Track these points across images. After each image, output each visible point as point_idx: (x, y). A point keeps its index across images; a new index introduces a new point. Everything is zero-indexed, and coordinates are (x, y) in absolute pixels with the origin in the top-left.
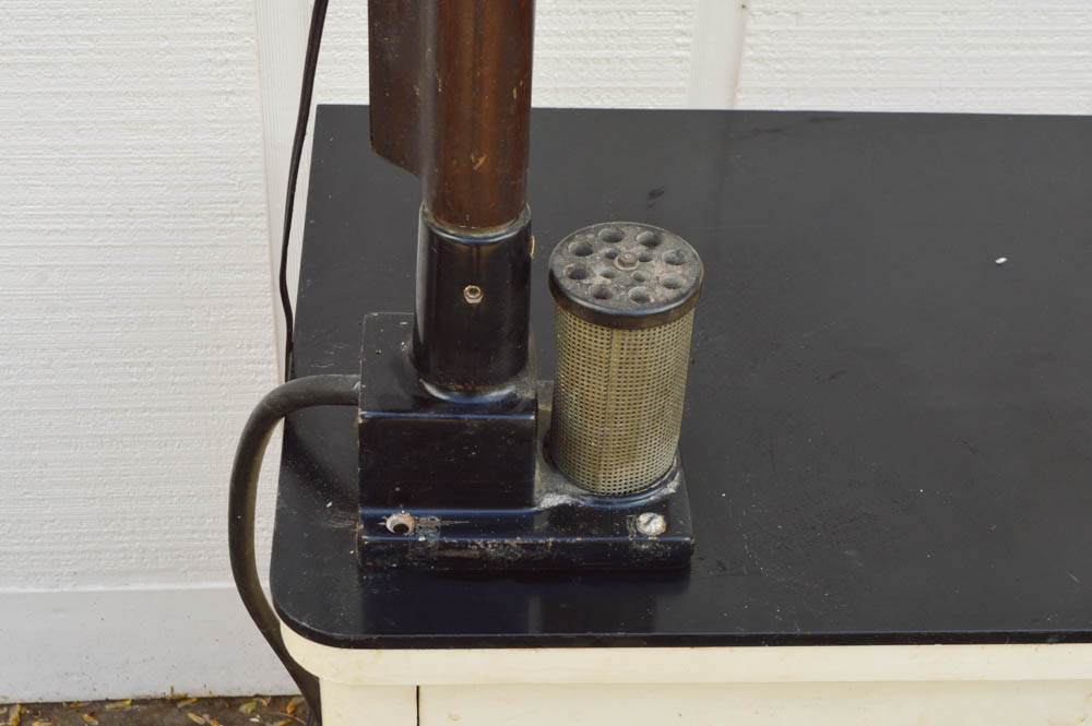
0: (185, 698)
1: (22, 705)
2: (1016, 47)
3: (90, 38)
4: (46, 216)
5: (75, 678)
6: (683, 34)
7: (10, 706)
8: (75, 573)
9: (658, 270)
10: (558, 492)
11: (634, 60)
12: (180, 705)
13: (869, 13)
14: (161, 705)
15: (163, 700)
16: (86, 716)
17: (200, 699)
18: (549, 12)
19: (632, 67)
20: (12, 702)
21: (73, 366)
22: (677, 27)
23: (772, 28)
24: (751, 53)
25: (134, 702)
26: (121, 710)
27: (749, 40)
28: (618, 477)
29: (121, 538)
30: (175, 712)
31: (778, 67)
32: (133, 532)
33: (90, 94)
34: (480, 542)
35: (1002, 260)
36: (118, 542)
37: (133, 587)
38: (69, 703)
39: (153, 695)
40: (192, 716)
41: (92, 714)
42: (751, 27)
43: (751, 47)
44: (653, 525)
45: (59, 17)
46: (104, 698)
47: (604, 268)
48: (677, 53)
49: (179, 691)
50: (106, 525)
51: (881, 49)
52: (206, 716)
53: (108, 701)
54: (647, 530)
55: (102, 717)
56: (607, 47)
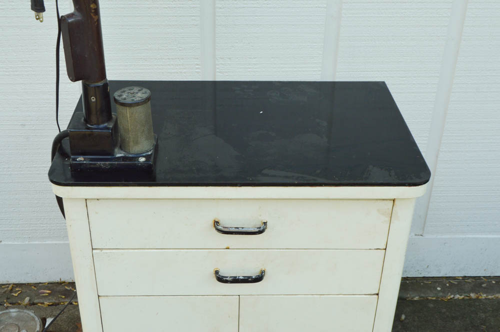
0: (64, 282)
1: (13, 284)
2: (295, 68)
3: (31, 67)
4: (19, 120)
5: (30, 275)
6: (198, 65)
7: (9, 284)
8: (29, 238)
9: (139, 94)
10: (121, 153)
11: (185, 73)
12: (63, 284)
13: (250, 58)
14: (56, 284)
15: (58, 283)
16: (33, 287)
17: (69, 283)
18: (159, 59)
19: (185, 75)
20: (10, 283)
21: (28, 167)
22: (196, 63)
23: (223, 63)
24: (218, 70)
25: (48, 283)
26: (44, 285)
27: (217, 66)
28: (135, 149)
29: (43, 225)
30: (61, 286)
31: (227, 74)
32: (46, 223)
33: (31, 83)
34: (99, 163)
35: (261, 112)
36: (42, 227)
37: (47, 243)
38: (28, 284)
39: (54, 281)
40: (66, 287)
41: (35, 287)
42: (217, 62)
43: (218, 68)
44: (142, 160)
45: (22, 61)
46: (39, 282)
47: (126, 95)
48: (197, 70)
49: (63, 280)
50: (39, 221)
51: (255, 68)
52: (71, 288)
53: (40, 283)
54: (140, 160)
55: (38, 287)
56: (176, 69)
